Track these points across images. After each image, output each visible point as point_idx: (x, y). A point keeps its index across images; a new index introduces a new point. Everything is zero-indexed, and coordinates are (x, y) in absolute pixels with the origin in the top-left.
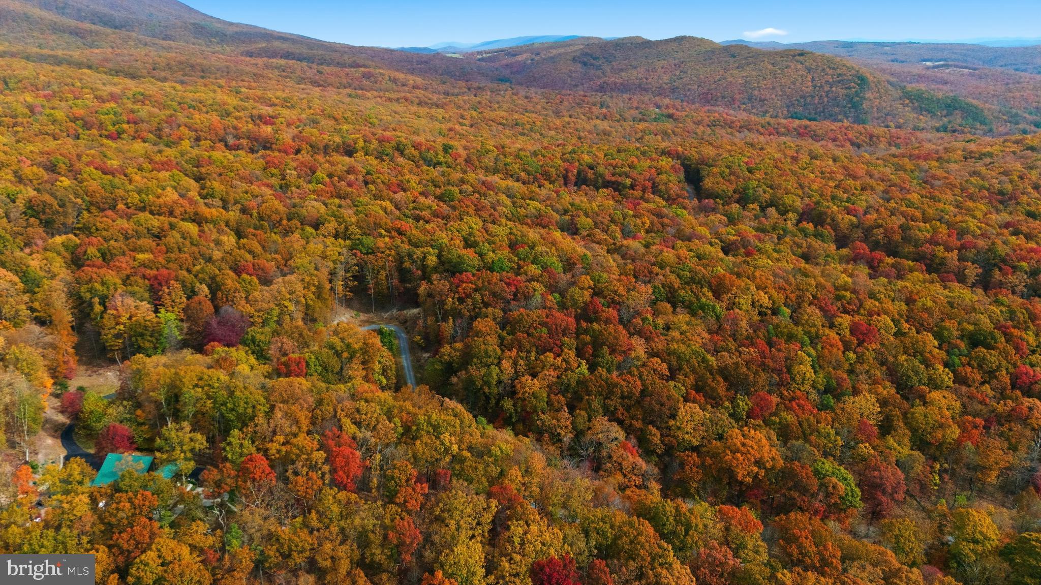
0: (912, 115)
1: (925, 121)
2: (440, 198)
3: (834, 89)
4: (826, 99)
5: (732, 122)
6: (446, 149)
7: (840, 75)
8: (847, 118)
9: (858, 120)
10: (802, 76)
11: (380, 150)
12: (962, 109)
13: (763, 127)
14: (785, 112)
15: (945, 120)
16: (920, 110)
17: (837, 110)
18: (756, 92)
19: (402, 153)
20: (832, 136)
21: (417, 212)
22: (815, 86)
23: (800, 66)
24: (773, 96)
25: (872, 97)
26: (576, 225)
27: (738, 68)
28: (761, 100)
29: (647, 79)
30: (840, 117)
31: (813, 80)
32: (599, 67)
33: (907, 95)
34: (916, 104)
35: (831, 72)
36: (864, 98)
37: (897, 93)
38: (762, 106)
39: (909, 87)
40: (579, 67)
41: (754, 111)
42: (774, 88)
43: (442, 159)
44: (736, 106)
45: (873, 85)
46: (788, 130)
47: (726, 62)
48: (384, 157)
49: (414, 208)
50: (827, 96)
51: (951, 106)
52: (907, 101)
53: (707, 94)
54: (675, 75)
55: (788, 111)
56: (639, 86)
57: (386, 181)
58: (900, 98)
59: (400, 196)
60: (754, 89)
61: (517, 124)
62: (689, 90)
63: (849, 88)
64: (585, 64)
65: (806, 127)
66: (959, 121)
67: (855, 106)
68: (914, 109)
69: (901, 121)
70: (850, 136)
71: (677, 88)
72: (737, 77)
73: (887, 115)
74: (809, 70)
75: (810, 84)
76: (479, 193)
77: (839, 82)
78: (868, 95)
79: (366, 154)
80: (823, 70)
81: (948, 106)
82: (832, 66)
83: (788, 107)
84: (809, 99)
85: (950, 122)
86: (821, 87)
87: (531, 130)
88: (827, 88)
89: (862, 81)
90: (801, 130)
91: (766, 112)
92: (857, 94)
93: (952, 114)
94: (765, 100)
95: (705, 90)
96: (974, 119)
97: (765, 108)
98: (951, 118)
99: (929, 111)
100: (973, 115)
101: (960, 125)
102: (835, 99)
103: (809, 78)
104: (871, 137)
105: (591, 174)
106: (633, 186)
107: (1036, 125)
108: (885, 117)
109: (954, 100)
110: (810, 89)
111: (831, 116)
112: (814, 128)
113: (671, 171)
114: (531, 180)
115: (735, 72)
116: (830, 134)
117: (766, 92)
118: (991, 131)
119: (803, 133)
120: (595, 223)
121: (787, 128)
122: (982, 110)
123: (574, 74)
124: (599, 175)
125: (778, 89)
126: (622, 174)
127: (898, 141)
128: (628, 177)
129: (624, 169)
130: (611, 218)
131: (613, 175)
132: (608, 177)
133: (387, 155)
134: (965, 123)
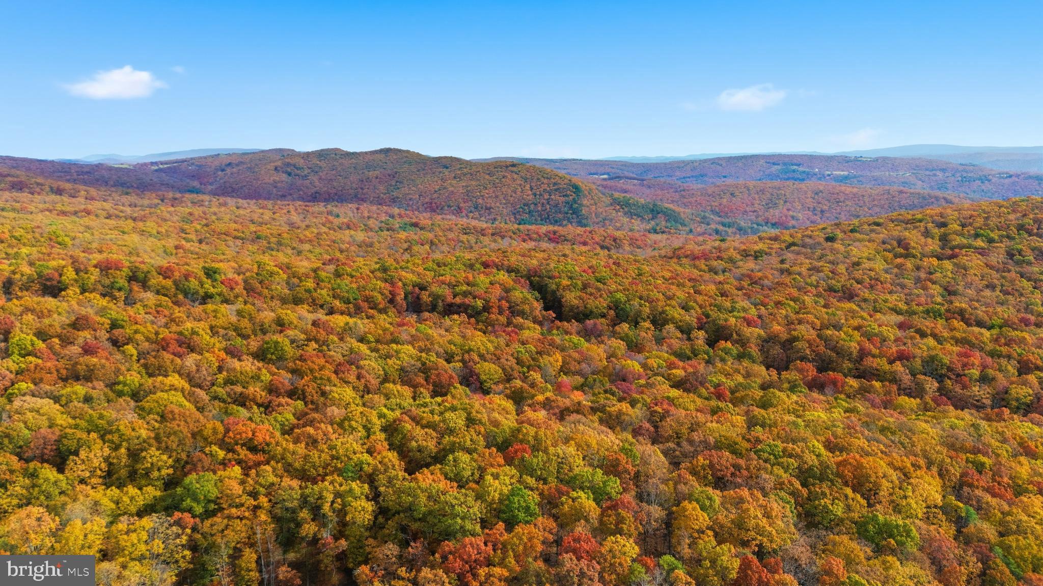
0: (626, 220)
1: (637, 224)
2: (260, 355)
3: (553, 197)
4: (548, 207)
5: (482, 230)
6: (210, 273)
7: (555, 184)
8: (571, 223)
9: (580, 224)
10: (520, 185)
11: (107, 282)
12: (665, 214)
13: (514, 233)
14: (513, 219)
15: (653, 223)
16: (631, 215)
17: (561, 216)
18: (480, 201)
19: (145, 285)
20: (582, 240)
21: (239, 389)
22: (535, 195)
23: (515, 176)
24: (498, 204)
25: (588, 204)
26: (478, 375)
27: (455, 178)
28: (487, 209)
29: (362, 189)
30: (565, 223)
31: (531, 189)
32: (304, 178)
33: (615, 202)
34: (626, 209)
35: (546, 181)
36: (581, 205)
37: (607, 200)
38: (489, 215)
39: (617, 195)
40: (284, 177)
41: (483, 219)
42: (497, 197)
43: (212, 290)
44: (463, 214)
45: (586, 193)
46: (540, 236)
47: (440, 172)
48: (117, 294)
49: (228, 382)
50: (548, 203)
51: (655, 211)
52: (618, 207)
53: (431, 203)
54: (391, 185)
55: (515, 218)
56: (356, 196)
57: (153, 336)
58: (611, 204)
59: (190, 361)
60: (477, 197)
61: (258, 238)
63: (568, 196)
64: (289, 174)
65: (555, 233)
66: (664, 223)
67: (575, 212)
68: (625, 214)
69: (618, 225)
70: (597, 239)
71: (398, 198)
72: (458, 187)
73: (605, 219)
74: (526, 180)
75: (530, 192)
76: (317, 341)
77: (556, 190)
78: (585, 202)
79: (84, 291)
80: (538, 179)
81: (652, 211)
82: (545, 175)
83: (514, 214)
84: (532, 207)
85: (657, 225)
86: (541, 195)
87: (279, 243)
88: (546, 196)
89: (576, 189)
90: (552, 236)
91: (495, 219)
92: (574, 201)
93: (656, 217)
94: (491, 208)
95: (427, 200)
96: (676, 221)
97: (492, 216)
98: (657, 221)
99: (638, 216)
100: (671, 217)
101: (666, 227)
102: (556, 206)
103: (528, 187)
104: (615, 240)
105: (425, 297)
106: (486, 309)
107: (724, 225)
108: (604, 222)
109: (655, 205)
110: (531, 197)
111: (556, 221)
112: (563, 233)
113: (518, 286)
114: (352, 310)
115: (454, 182)
116: (578, 239)
117: (490, 201)
118: (691, 231)
119: (554, 238)
120: (504, 369)
121: (537, 233)
122: (679, 213)
123: (279, 185)
124: (436, 297)
125: (501, 197)
126: (465, 294)
127: (638, 243)
128: (474, 298)
129: (464, 288)
130: (517, 359)
131: (455, 297)
132: (449, 299)
133: (120, 289)
134: (669, 225)
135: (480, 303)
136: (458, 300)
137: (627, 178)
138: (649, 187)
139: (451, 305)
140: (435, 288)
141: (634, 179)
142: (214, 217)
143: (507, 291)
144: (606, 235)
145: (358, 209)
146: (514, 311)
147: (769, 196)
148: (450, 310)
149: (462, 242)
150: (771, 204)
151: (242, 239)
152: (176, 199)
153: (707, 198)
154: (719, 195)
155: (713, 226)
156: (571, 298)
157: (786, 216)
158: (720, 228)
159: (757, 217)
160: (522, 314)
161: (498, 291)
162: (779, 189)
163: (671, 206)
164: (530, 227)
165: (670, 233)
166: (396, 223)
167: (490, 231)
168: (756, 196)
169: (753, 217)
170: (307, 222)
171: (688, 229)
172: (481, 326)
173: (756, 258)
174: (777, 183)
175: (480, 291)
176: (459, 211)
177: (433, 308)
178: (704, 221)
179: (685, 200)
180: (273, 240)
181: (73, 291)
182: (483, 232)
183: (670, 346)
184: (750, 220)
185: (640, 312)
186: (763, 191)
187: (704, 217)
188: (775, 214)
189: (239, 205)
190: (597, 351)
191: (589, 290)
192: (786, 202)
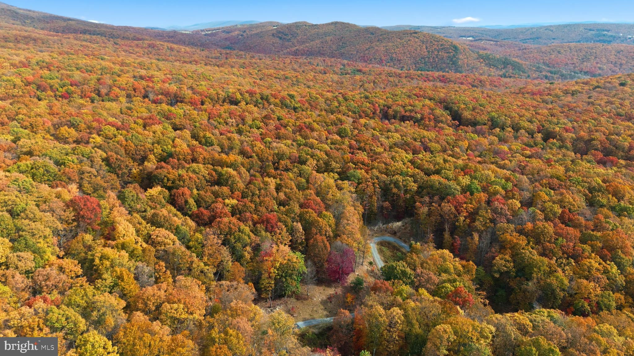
0: (486, 68)
1: (493, 71)
3: (440, 53)
4: (437, 59)
6: (292, 97)
7: (442, 45)
8: (451, 70)
9: (457, 71)
10: (420, 45)
11: (254, 100)
12: (512, 65)
13: (419, 76)
15: (504, 70)
16: (489, 65)
17: (444, 65)
18: (394, 55)
19: (268, 102)
20: (460, 81)
22: (429, 52)
23: (417, 40)
24: (405, 58)
25: (463, 58)
27: (378, 41)
28: (398, 60)
29: (323, 47)
30: (447, 70)
31: (427, 48)
32: (289, 40)
33: (480, 57)
34: (487, 62)
35: (436, 43)
36: (458, 59)
37: (475, 56)
38: (399, 64)
39: (481, 52)
40: (278, 40)
41: (396, 67)
42: (404, 53)
43: (296, 105)
44: (384, 64)
45: (462, 51)
46: (434, 79)
47: (369, 37)
48: (259, 105)
50: (437, 57)
51: (506, 63)
52: (482, 60)
53: (364, 57)
54: (339, 45)
55: (415, 66)
56: (319, 52)
58: (478, 59)
60: (392, 53)
62: (352, 54)
63: (450, 53)
64: (281, 38)
65: (443, 76)
66: (511, 71)
67: (454, 63)
68: (486, 64)
69: (481, 72)
71: (344, 53)
72: (380, 47)
73: (473, 68)
74: (423, 42)
75: (425, 50)
77: (442, 49)
78: (461, 57)
79: (247, 103)
80: (431, 42)
81: (504, 63)
82: (436, 39)
83: (415, 64)
84: (427, 59)
85: (507, 72)
86: (432, 52)
88: (436, 53)
89: (456, 48)
90: (442, 78)
91: (403, 67)
92: (454, 56)
93: (506, 67)
94: (401, 60)
95: (362, 55)
96: (519, 70)
97: (401, 65)
98: (507, 69)
99: (494, 66)
100: (517, 67)
101: (513, 74)
102: (442, 59)
103: (424, 47)
104: (481, 82)
105: (391, 112)
106: (422, 119)
107: (551, 72)
108: (472, 69)
109: (506, 59)
110: (426, 53)
111: (441, 69)
112: (449, 77)
113: (437, 108)
114: (358, 117)
115: (378, 43)
116: (458, 80)
117: (400, 55)
118: (529, 76)
119: (444, 80)
120: (441, 146)
121: (433, 77)
122: (522, 65)
123: (276, 45)
124: (396, 112)
125: (407, 53)
126: (411, 111)
127: (495, 83)
128: (416, 113)
129: (410, 108)
130: (447, 142)
131: (405, 112)
132: (403, 113)
133: (260, 103)
134: (514, 72)
135: (419, 116)
136: (408, 114)
137: (487, 40)
138: (501, 46)
139: (403, 116)
140: (394, 107)
141: (492, 41)
142: (256, 65)
143: (432, 110)
144: (475, 78)
145: (324, 60)
146: (437, 120)
147: (584, 53)
148: (403, 119)
149: (391, 82)
150: (585, 59)
151: (279, 79)
152: (227, 54)
153: (541, 54)
154: (550, 52)
155: (544, 73)
156: (467, 114)
157: (595, 67)
158: (549, 74)
159: (574, 67)
160: (442, 122)
161: (427, 111)
162: (592, 49)
163: (516, 60)
164: (428, 73)
165: (514, 77)
166: (349, 69)
167: (404, 75)
168: (576, 53)
169: (572, 67)
170: (303, 69)
171: (526, 75)
172: (421, 127)
173: (573, 94)
174: (591, 44)
175: (418, 109)
176: (381, 62)
177: (395, 117)
178: (539, 70)
179: (526, 56)
180: (294, 79)
181: (243, 103)
182: (399, 76)
183: (522, 140)
184: (570, 69)
185: (506, 123)
186: (580, 50)
187: (539, 67)
188: (587, 66)
189: (261, 57)
190: (485, 142)
191: (477, 111)
192: (596, 58)
